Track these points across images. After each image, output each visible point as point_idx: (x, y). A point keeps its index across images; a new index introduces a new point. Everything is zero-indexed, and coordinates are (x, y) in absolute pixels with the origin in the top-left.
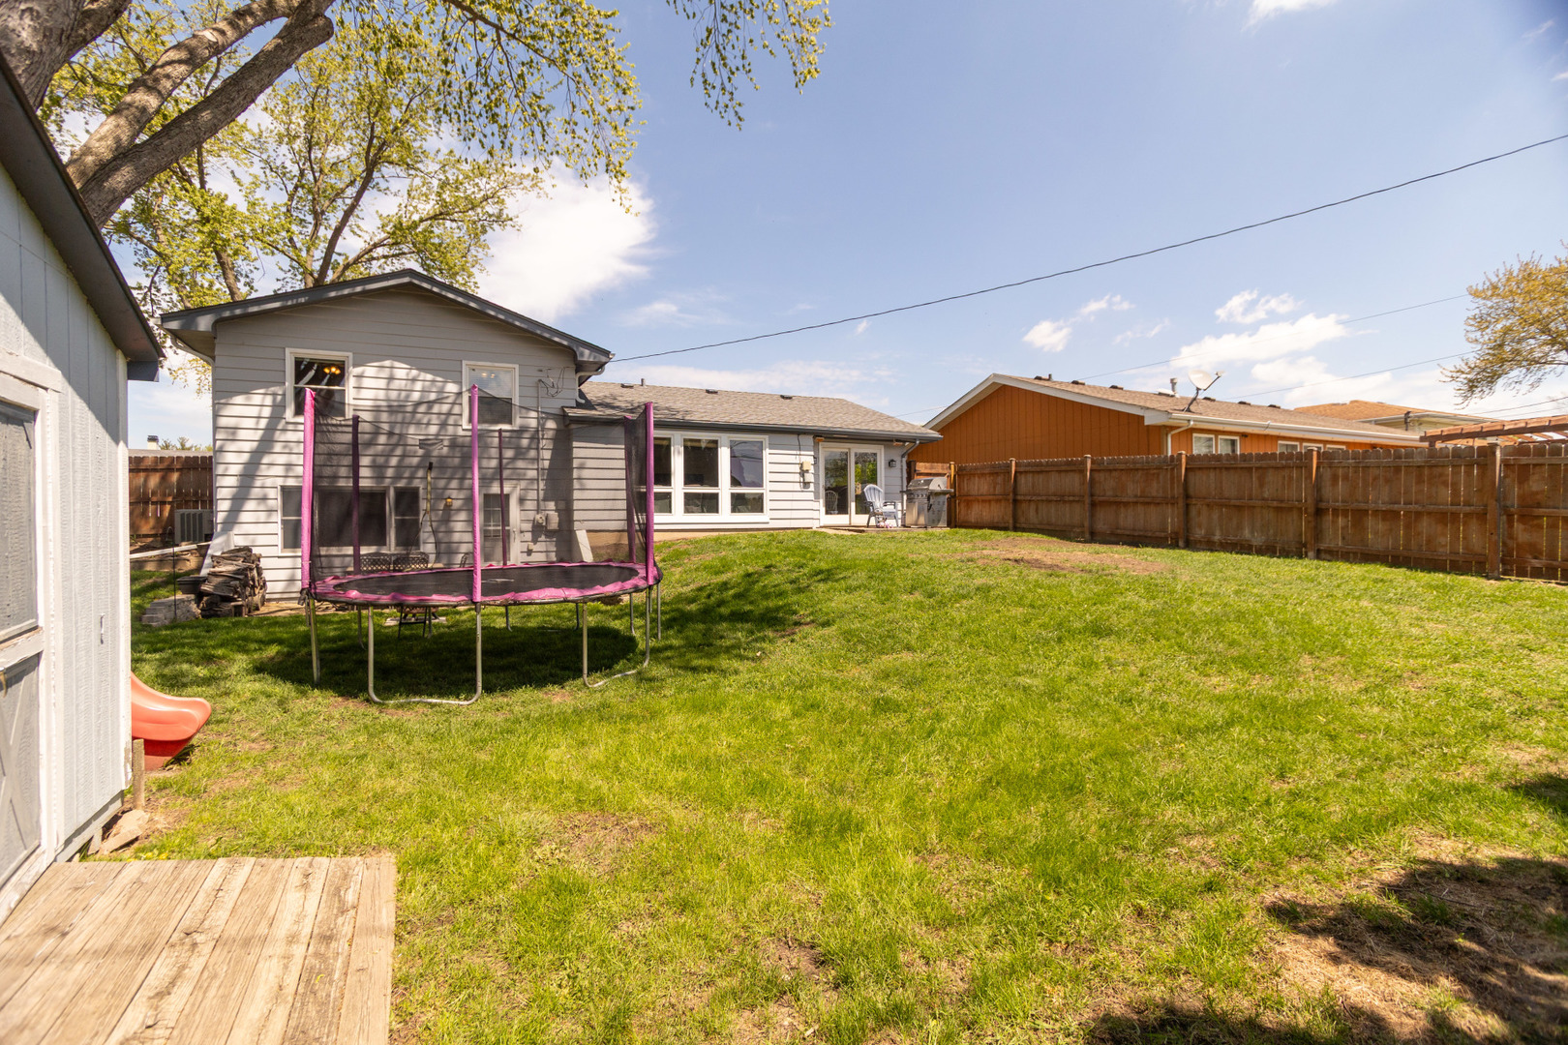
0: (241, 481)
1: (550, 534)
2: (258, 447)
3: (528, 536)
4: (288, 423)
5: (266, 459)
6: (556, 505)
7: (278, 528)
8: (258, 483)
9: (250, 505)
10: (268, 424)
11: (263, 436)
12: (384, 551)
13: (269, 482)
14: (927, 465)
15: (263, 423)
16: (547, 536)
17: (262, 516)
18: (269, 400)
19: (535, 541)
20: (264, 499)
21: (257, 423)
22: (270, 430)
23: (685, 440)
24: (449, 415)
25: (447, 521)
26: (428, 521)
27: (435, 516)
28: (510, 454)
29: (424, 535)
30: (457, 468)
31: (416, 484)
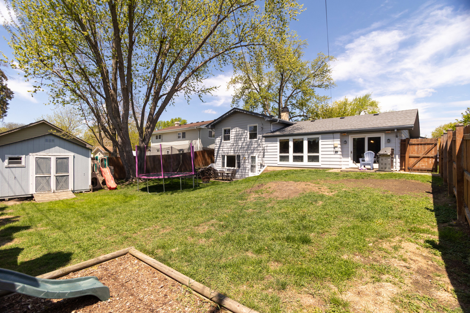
0: (217, 154)
2: (219, 147)
3: (259, 167)
4: (223, 142)
5: (220, 150)
9: (218, 158)
12: (235, 168)
13: (220, 154)
17: (220, 161)
18: (221, 138)
19: (261, 168)
20: (220, 157)
22: (220, 144)
23: (293, 139)
24: (245, 138)
25: (244, 162)
26: (241, 162)
27: (242, 161)
28: (256, 146)
29: (241, 165)
30: (246, 150)
31: (240, 154)
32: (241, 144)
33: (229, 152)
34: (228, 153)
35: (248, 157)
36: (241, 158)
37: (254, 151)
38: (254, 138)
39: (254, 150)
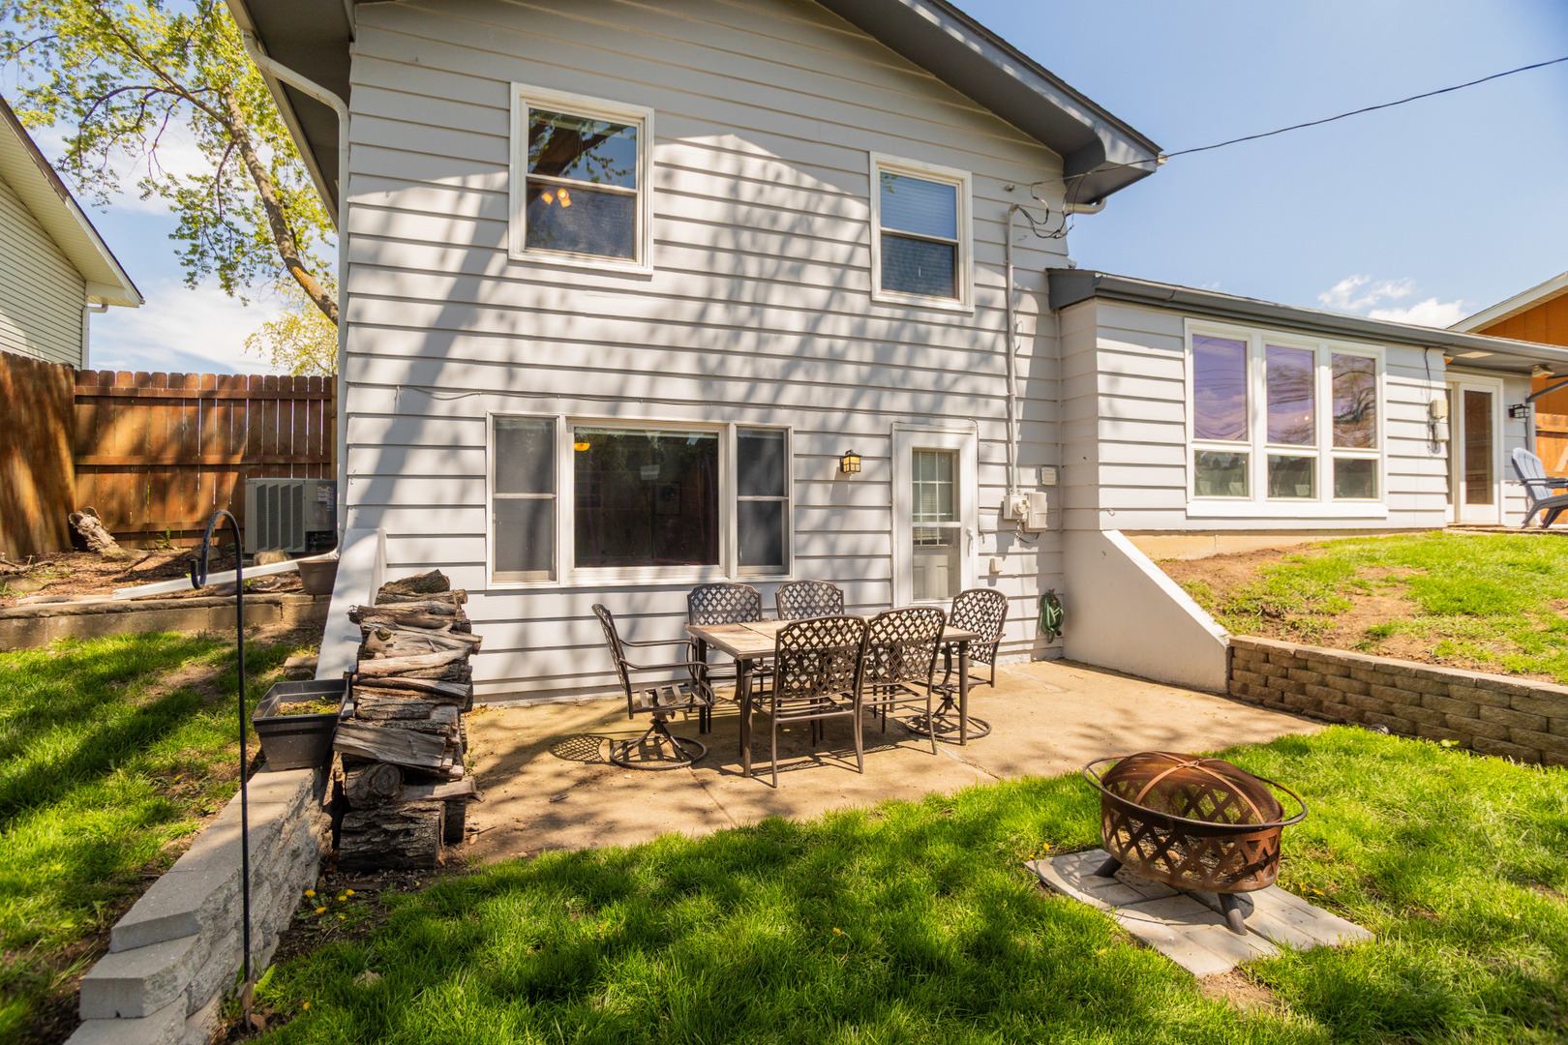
0: (401, 401)
1: (1030, 536)
2: (442, 316)
3: (991, 541)
4: (511, 262)
5: (460, 348)
6: (1039, 476)
7: (483, 521)
8: (441, 407)
9: (423, 462)
10: (466, 262)
11: (454, 290)
12: (716, 575)
13: (467, 405)
14: (1548, 417)
15: (455, 260)
16: (1024, 542)
17: (450, 490)
18: (471, 205)
19: (1003, 553)
20: (455, 447)
21: (443, 258)
22: (470, 275)
24: (847, 266)
25: (841, 506)
26: (804, 506)
27: (818, 495)
28: (958, 360)
29: (795, 541)
30: (861, 387)
31: (781, 418)
32: (795, 321)
33: (638, 386)
34: (618, 399)
35: (888, 458)
36: (795, 467)
37: (939, 404)
38: (933, 290)
39: (941, 393)
